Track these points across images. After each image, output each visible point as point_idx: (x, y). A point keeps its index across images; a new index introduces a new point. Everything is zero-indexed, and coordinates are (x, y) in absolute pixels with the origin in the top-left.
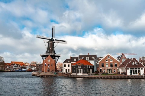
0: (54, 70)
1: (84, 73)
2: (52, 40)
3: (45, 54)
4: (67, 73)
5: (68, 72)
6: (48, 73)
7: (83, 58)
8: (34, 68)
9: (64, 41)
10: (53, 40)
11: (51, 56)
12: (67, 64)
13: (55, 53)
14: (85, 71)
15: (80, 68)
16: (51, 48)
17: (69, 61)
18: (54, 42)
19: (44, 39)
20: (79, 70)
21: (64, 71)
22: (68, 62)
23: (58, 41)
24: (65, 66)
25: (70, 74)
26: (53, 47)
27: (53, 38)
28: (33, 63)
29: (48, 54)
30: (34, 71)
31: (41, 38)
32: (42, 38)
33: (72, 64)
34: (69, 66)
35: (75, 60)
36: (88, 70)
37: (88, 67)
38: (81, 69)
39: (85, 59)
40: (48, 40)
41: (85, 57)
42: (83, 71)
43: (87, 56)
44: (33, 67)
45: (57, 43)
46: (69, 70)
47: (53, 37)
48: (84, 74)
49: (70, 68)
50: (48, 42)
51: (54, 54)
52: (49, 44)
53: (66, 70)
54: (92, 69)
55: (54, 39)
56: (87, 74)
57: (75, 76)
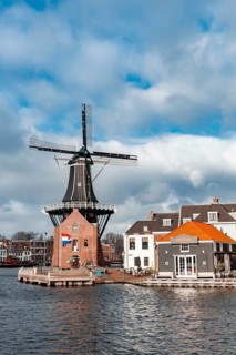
0: (95, 260)
1: (200, 269)
2: (83, 153)
3: (61, 206)
4: (140, 270)
5: (142, 266)
6: (73, 271)
7: (195, 216)
8: (23, 256)
9: (128, 157)
10: (88, 155)
11: (83, 211)
12: (138, 239)
13: (95, 201)
14: (204, 263)
15: (187, 254)
16: (79, 185)
17: (146, 229)
18: (92, 163)
19: (54, 150)
20: (182, 260)
21: (129, 264)
22: (141, 232)
23: (105, 159)
24: (132, 245)
25: (148, 274)
26: (89, 180)
27: (88, 148)
28: (21, 235)
29: (73, 205)
30: (27, 265)
31: (46, 149)
32: (49, 150)
33: (157, 238)
34: (145, 245)
35: (167, 222)
36: (216, 260)
37: (215, 250)
38: (192, 256)
39: (203, 218)
40: (70, 156)
41: (204, 210)
42: (200, 264)
43: (211, 208)
44: (20, 253)
45: (102, 165)
46: (146, 260)
47: (85, 143)
48: (202, 274)
49: (150, 253)
50: (71, 162)
51: (92, 205)
52: (72, 168)
53: (137, 261)
54: (230, 254)
55: (90, 150)
56: (211, 274)
57: (169, 282)
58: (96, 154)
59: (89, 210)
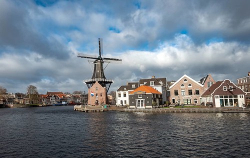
0: (105, 102)
1: (146, 105)
2: (100, 59)
3: (91, 80)
4: (122, 105)
5: (124, 104)
6: (96, 106)
7: (145, 83)
8: (77, 101)
9: (118, 60)
10: (102, 59)
11: (100, 82)
12: (122, 93)
13: (105, 78)
14: (148, 102)
15: (141, 98)
16: (98, 71)
17: (125, 89)
18: (103, 62)
19: (88, 58)
20: (139, 101)
21: (118, 103)
22: (123, 90)
23: (109, 61)
24: (120, 96)
25: (126, 107)
26: (102, 70)
27: (101, 56)
28: (76, 93)
29: (96, 80)
30: (79, 104)
31: (84, 57)
32: (86, 57)
33: (129, 92)
34: (125, 95)
35: (134, 86)
36: (153, 101)
37: (152, 97)
38: (143, 99)
39: (148, 84)
40: (95, 60)
41: (148, 81)
42: (146, 102)
43: (152, 80)
44: (76, 100)
45: (107, 63)
46: (125, 101)
47: (100, 54)
48: (147, 107)
49: (127, 99)
50: (95, 62)
51: (103, 80)
52: (95, 65)
53: (122, 102)
54: (159, 98)
55: (103, 57)
56: (151, 107)
57: (134, 110)
58: (105, 59)
59: (102, 81)
